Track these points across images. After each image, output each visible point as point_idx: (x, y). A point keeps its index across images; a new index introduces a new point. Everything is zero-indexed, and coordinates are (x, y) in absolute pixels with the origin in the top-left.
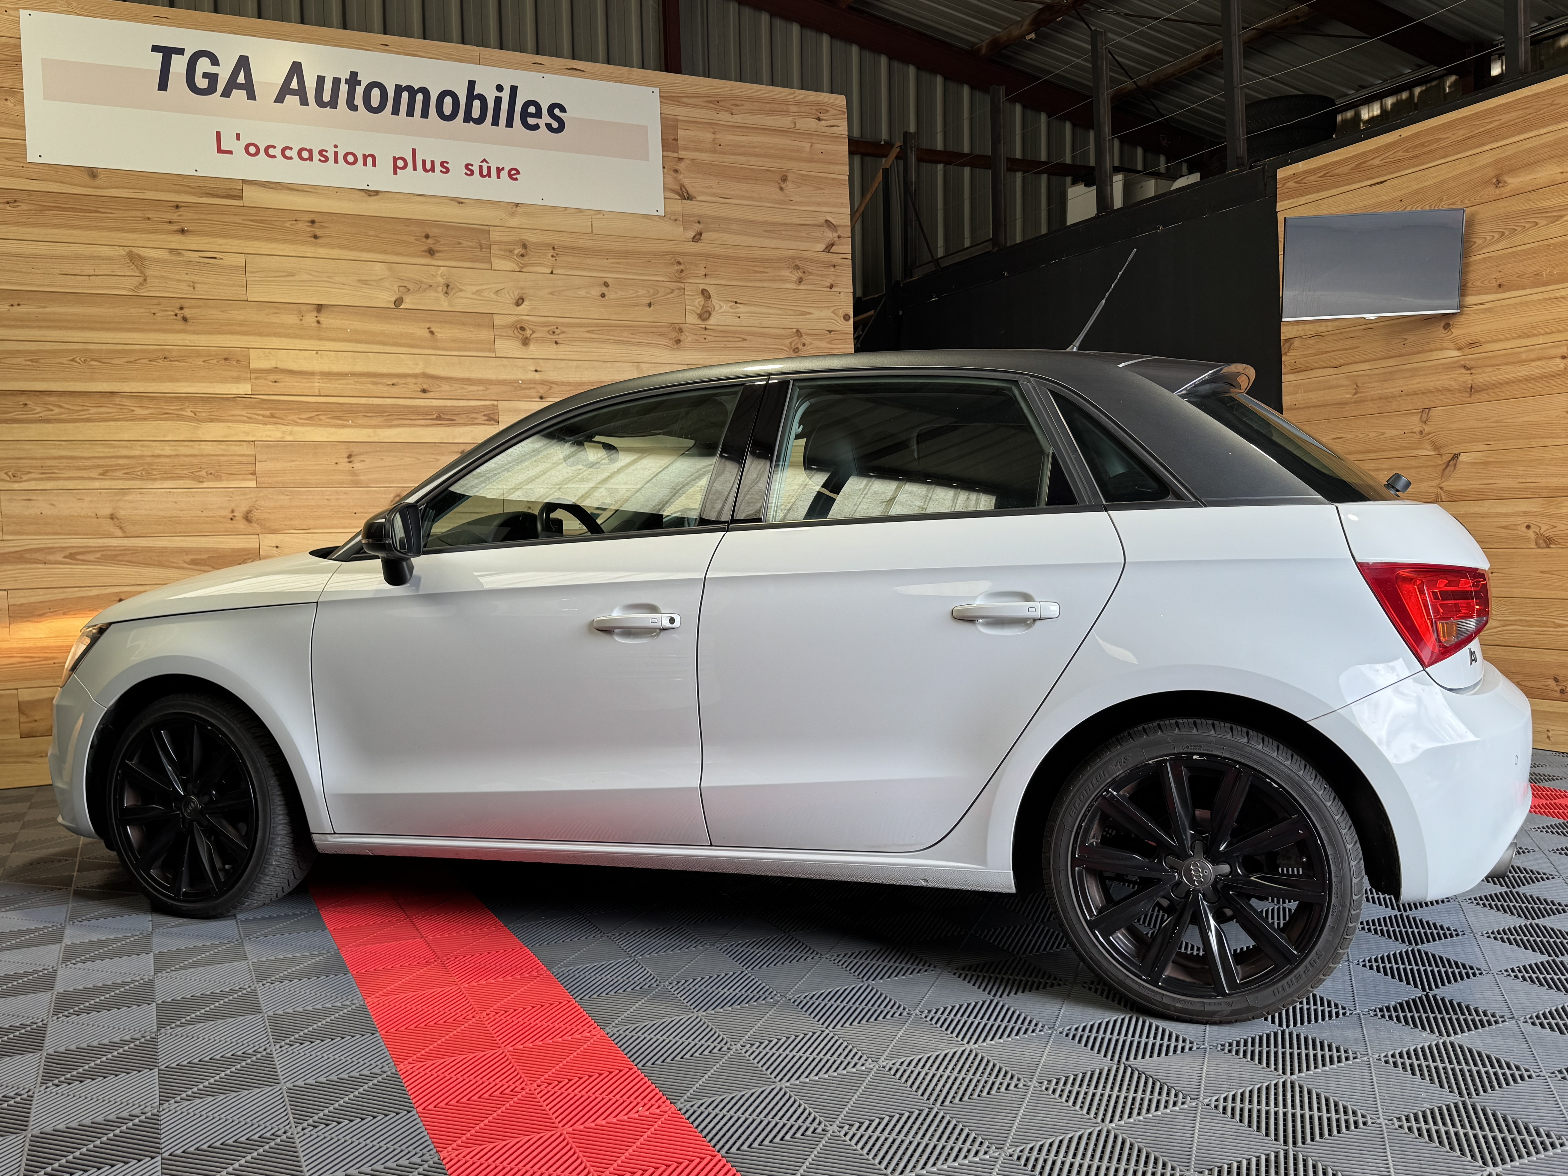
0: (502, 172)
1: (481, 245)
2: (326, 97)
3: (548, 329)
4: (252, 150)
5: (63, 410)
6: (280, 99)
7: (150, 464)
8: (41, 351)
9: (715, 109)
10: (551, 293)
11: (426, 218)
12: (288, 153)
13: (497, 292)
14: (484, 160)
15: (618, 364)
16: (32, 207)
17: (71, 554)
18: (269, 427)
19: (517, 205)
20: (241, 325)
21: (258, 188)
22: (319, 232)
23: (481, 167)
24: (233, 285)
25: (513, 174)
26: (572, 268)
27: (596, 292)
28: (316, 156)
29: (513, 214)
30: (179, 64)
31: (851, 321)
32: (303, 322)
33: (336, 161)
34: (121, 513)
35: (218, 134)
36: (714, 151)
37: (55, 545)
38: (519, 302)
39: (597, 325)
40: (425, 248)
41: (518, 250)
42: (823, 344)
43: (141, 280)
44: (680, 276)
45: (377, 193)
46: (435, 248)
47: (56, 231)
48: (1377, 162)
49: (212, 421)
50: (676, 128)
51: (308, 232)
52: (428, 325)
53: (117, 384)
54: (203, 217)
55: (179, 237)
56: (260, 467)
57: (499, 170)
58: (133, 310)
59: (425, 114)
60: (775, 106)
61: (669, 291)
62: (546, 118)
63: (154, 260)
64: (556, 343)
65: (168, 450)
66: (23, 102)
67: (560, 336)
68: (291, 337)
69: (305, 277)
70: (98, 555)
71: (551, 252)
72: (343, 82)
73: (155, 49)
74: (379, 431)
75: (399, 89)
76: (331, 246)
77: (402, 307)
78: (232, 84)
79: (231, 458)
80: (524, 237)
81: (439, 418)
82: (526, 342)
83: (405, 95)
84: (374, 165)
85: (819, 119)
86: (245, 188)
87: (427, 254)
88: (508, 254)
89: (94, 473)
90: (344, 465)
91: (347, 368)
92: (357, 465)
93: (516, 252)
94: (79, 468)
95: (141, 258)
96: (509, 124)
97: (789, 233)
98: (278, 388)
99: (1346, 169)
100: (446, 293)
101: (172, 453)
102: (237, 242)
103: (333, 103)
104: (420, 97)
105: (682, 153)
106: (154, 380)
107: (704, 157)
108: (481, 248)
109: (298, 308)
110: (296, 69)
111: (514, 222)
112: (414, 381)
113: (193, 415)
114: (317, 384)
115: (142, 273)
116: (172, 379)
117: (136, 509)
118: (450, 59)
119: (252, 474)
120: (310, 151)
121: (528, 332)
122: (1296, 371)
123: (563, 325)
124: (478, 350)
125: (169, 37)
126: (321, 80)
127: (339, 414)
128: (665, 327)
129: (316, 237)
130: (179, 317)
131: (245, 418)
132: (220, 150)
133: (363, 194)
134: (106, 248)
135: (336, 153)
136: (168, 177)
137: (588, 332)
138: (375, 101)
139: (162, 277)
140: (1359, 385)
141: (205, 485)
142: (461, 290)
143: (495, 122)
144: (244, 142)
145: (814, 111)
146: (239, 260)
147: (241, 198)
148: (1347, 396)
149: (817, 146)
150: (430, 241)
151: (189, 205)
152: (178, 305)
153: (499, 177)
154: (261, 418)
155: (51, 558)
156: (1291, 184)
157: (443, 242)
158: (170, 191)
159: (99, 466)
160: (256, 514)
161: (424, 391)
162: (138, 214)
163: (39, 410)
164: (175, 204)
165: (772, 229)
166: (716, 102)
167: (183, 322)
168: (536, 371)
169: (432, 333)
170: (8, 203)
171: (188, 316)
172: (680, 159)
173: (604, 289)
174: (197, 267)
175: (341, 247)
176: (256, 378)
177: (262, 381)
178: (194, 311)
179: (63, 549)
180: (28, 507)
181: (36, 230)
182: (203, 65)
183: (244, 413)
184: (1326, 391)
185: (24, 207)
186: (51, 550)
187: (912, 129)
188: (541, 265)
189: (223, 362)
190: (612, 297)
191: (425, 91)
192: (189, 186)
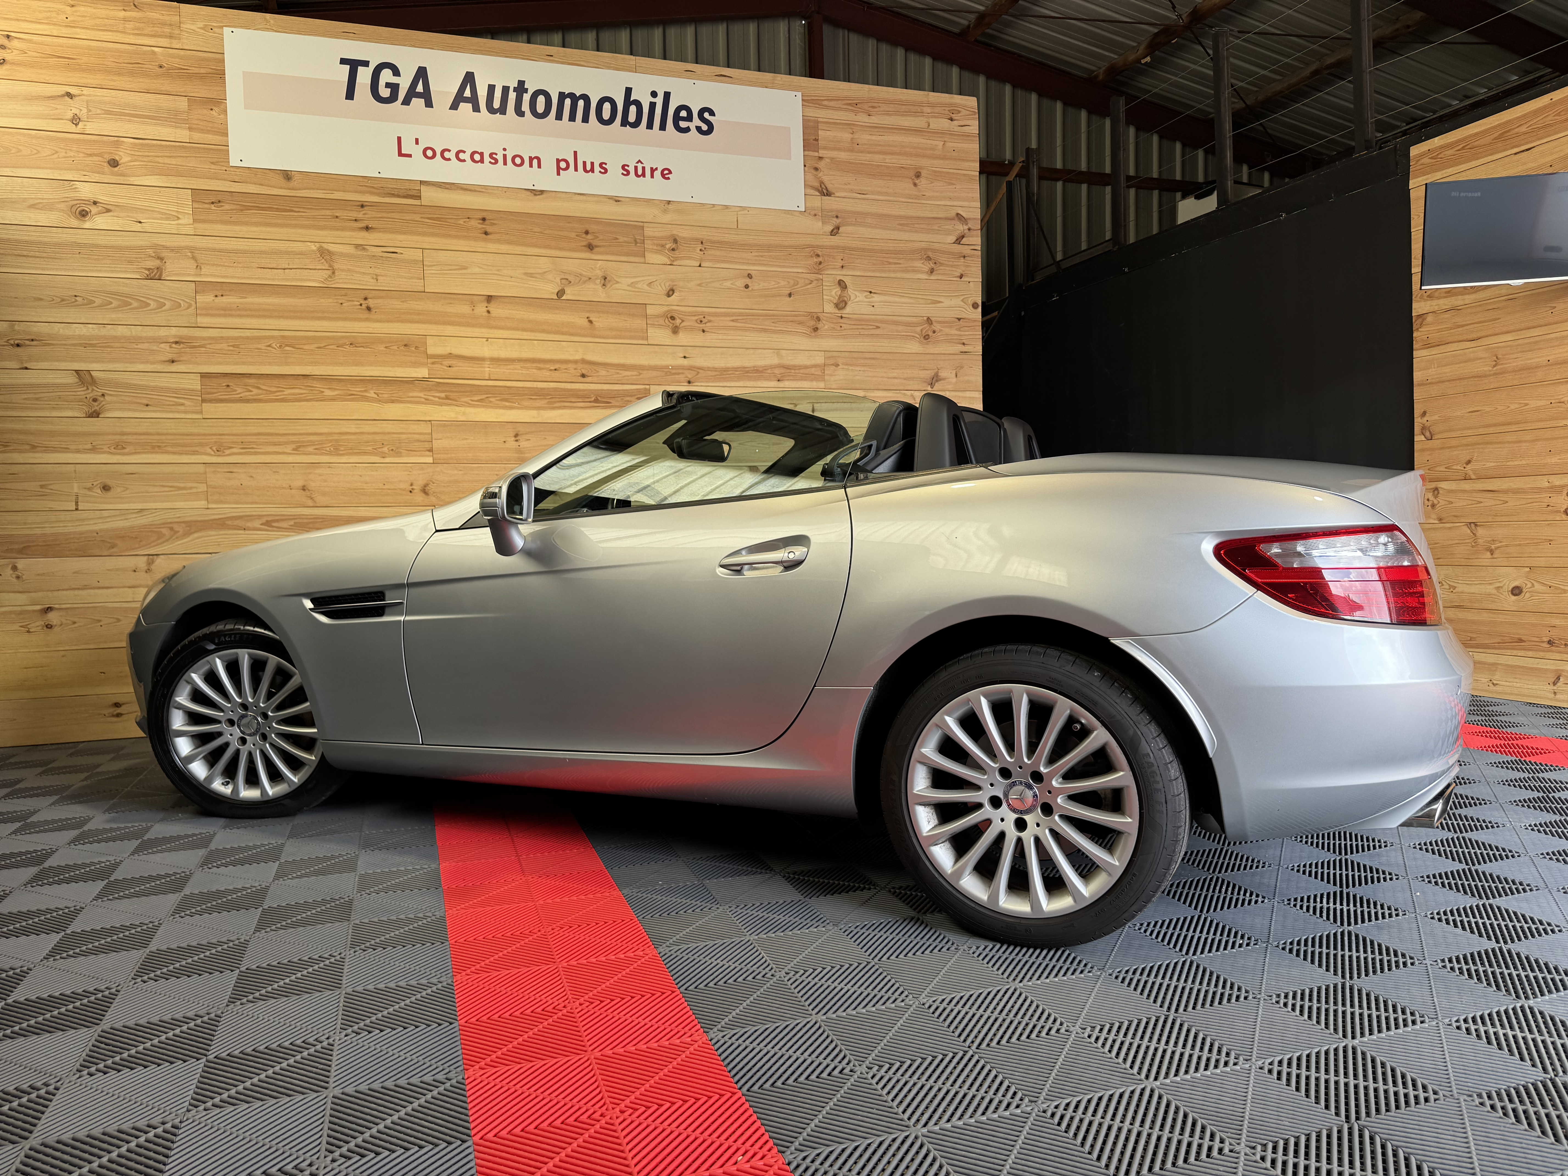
0: (655, 173)
1: (635, 241)
2: (496, 104)
3: (696, 318)
4: (429, 153)
5: (260, 391)
6: (454, 106)
7: (337, 441)
8: (241, 337)
9: (853, 111)
10: (699, 285)
11: (587, 216)
12: (462, 156)
13: (650, 284)
14: (639, 161)
15: (760, 351)
16: (234, 207)
17: (267, 521)
18: (444, 408)
19: (669, 202)
20: (419, 314)
21: (434, 188)
22: (489, 229)
23: (636, 168)
24: (412, 278)
25: (666, 174)
26: (719, 261)
27: (740, 283)
28: (487, 159)
29: (665, 211)
30: (364, 76)
31: (980, 309)
32: (475, 312)
33: (505, 163)
34: (312, 485)
35: (399, 139)
36: (852, 151)
37: (254, 513)
38: (670, 293)
39: (741, 315)
40: (585, 243)
41: (669, 245)
42: (953, 332)
43: (329, 272)
44: (819, 267)
45: (542, 192)
46: (594, 243)
47: (254, 229)
48: (1523, 129)
49: (393, 402)
50: (816, 128)
51: (480, 229)
52: (588, 315)
53: (309, 368)
54: (385, 215)
55: (365, 234)
56: (436, 444)
57: (653, 171)
58: (322, 300)
59: (585, 119)
60: (911, 107)
61: (807, 282)
62: (697, 121)
63: (342, 255)
64: (704, 331)
65: (352, 428)
66: (226, 111)
67: (708, 324)
68: (464, 326)
69: (477, 270)
70: (292, 523)
71: (700, 246)
72: (511, 90)
73: (343, 61)
74: (542, 412)
75: (562, 96)
76: (499, 241)
77: (564, 298)
78: (411, 94)
79: (409, 436)
80: (675, 232)
81: (596, 401)
82: (675, 330)
83: (568, 102)
84: (539, 166)
85: (952, 120)
86: (423, 188)
87: (587, 249)
88: (660, 248)
89: (288, 449)
90: (511, 443)
91: (515, 355)
92: (524, 444)
93: (667, 246)
94: (275, 444)
95: (330, 253)
96: (663, 127)
97: (922, 226)
98: (452, 372)
99: (1488, 139)
100: (604, 285)
101: (358, 431)
102: (415, 238)
103: (503, 110)
104: (581, 103)
105: (822, 153)
106: (341, 364)
107: (843, 155)
108: (636, 243)
109: (470, 299)
110: (469, 78)
111: (667, 218)
112: (574, 366)
113: (375, 396)
114: (487, 369)
115: (330, 266)
116: (356, 364)
117: (325, 481)
118: (609, 68)
119: (429, 451)
120: (482, 154)
121: (678, 321)
122: (1427, 346)
123: (709, 314)
124: (631, 338)
125: (356, 49)
126: (491, 88)
127: (506, 396)
128: (804, 316)
129: (486, 233)
130: (364, 306)
131: (423, 400)
132: (400, 154)
133: (529, 193)
134: (299, 244)
135: (505, 156)
136: (354, 179)
137: (733, 321)
138: (540, 108)
139: (349, 270)
140: (1500, 356)
141: (387, 460)
142: (617, 282)
143: (650, 126)
144: (422, 146)
145: (947, 112)
146: (417, 255)
147: (419, 197)
148: (1486, 369)
149: (949, 144)
150: (589, 237)
151: (373, 205)
152: (363, 296)
153: (652, 176)
154: (437, 399)
155: (249, 524)
156: (1426, 160)
157: (601, 237)
158: (356, 192)
159: (293, 442)
160: (432, 488)
161: (583, 376)
162: (328, 212)
163: (239, 391)
164: (360, 203)
165: (906, 223)
166: (854, 105)
167: (367, 311)
168: (685, 357)
169: (591, 322)
170: (213, 203)
171: (371, 306)
172: (821, 158)
173: (748, 281)
174: (380, 261)
175: (510, 243)
176: (433, 363)
177: (439, 366)
178: (376, 301)
179: (260, 517)
180: (230, 479)
181: (237, 228)
182: (386, 76)
183: (421, 395)
184: (1462, 365)
185: (227, 207)
186: (250, 518)
187: (1034, 145)
188: (689, 258)
189: (402, 348)
190: (756, 287)
191: (586, 98)
192: (373, 187)
